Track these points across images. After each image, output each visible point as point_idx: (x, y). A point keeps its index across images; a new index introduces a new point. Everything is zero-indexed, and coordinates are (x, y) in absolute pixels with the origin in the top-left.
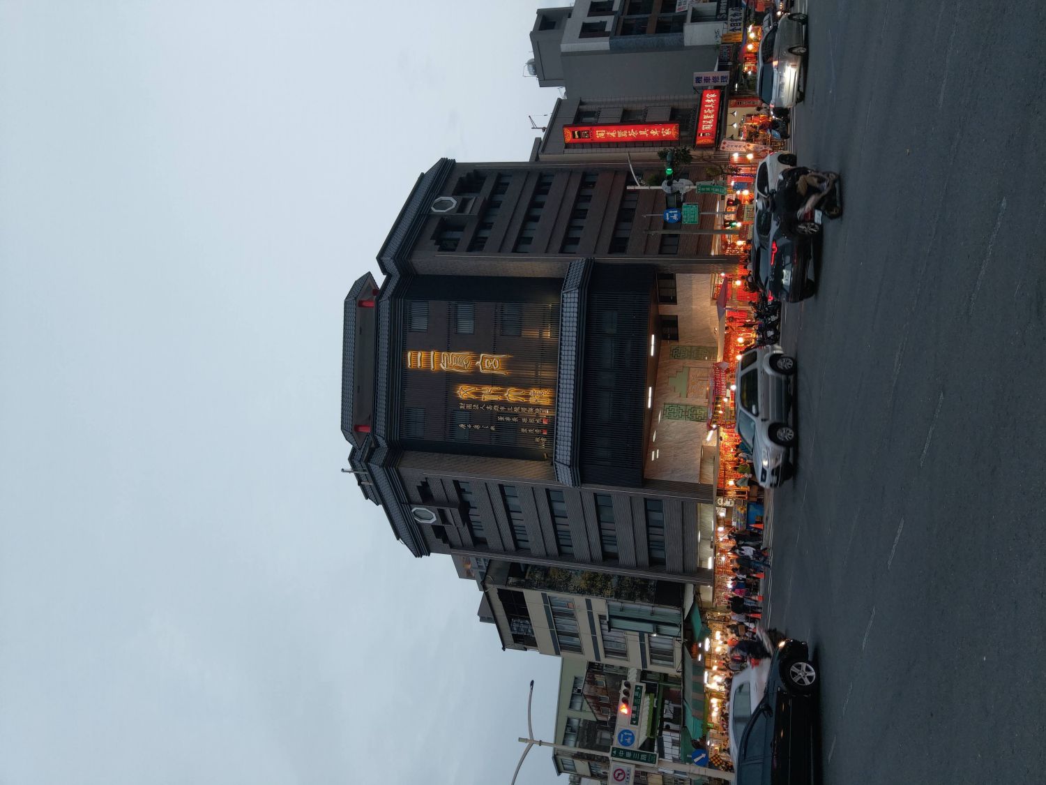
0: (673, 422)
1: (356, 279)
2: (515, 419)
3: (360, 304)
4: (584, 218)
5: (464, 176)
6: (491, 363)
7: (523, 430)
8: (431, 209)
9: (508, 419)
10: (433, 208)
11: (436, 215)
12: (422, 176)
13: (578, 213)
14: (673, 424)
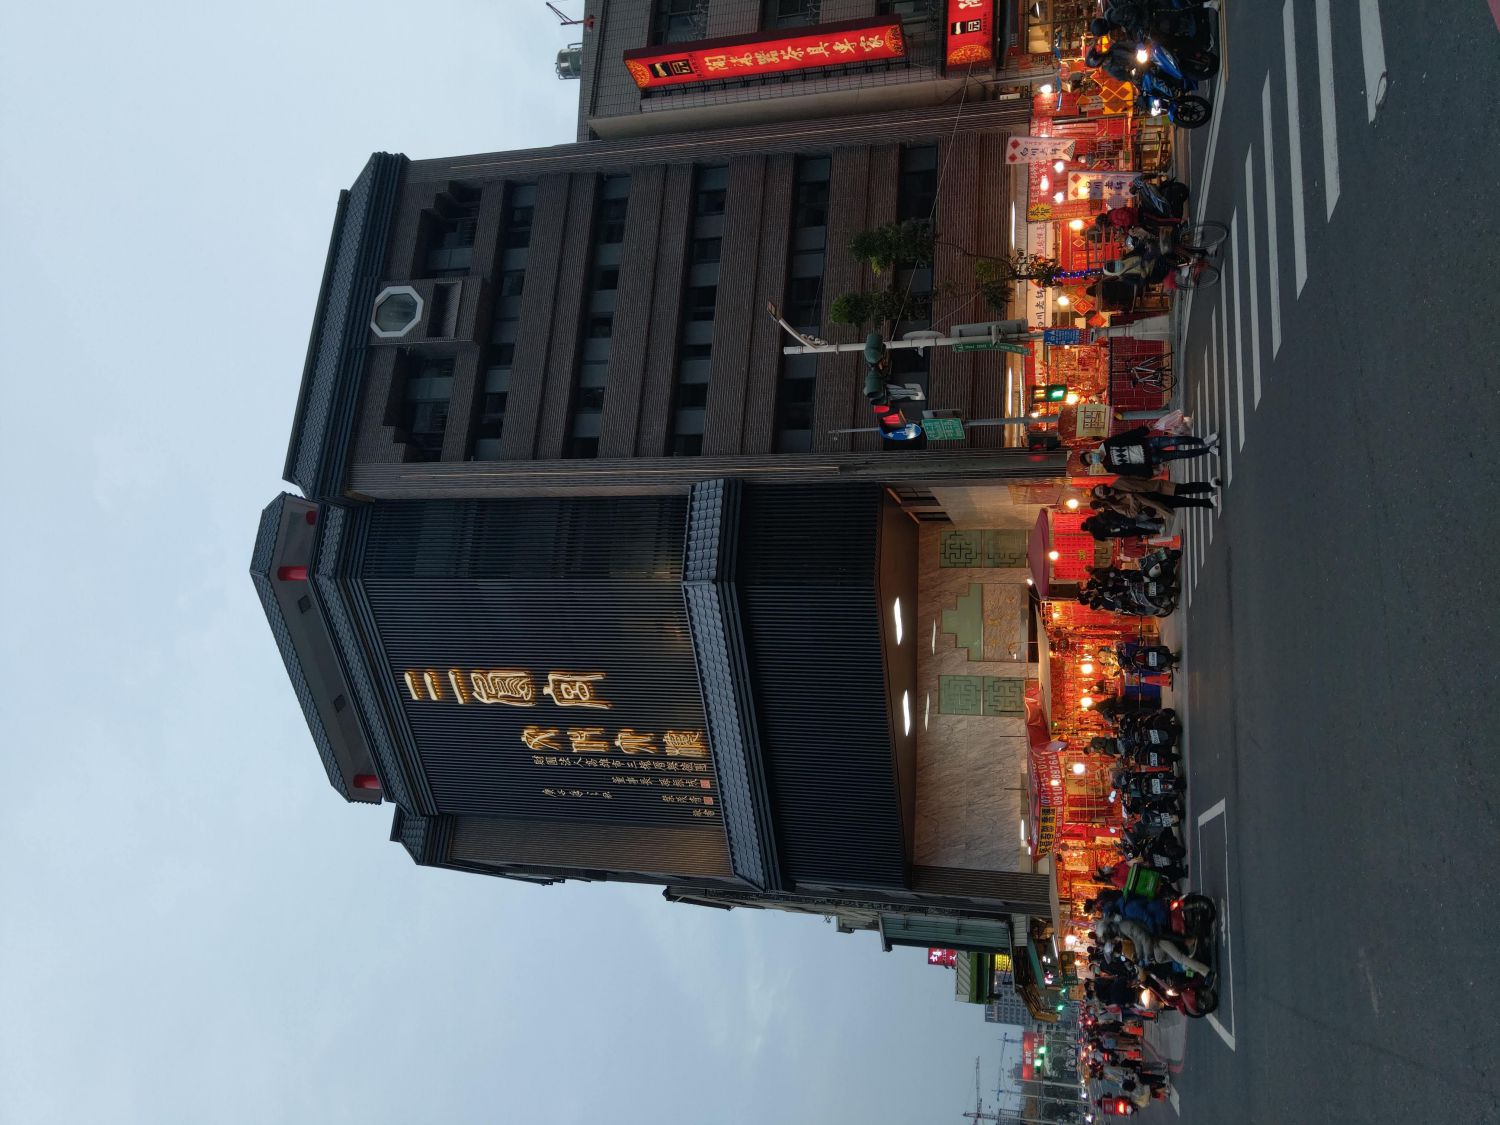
0: (959, 721)
1: (264, 508)
2: (646, 782)
3: (284, 573)
4: (709, 316)
5: (429, 205)
6: (572, 690)
7: (665, 798)
8: (371, 330)
9: (632, 780)
10: (374, 326)
11: (387, 344)
12: (345, 197)
13: (698, 302)
14: (961, 726)
